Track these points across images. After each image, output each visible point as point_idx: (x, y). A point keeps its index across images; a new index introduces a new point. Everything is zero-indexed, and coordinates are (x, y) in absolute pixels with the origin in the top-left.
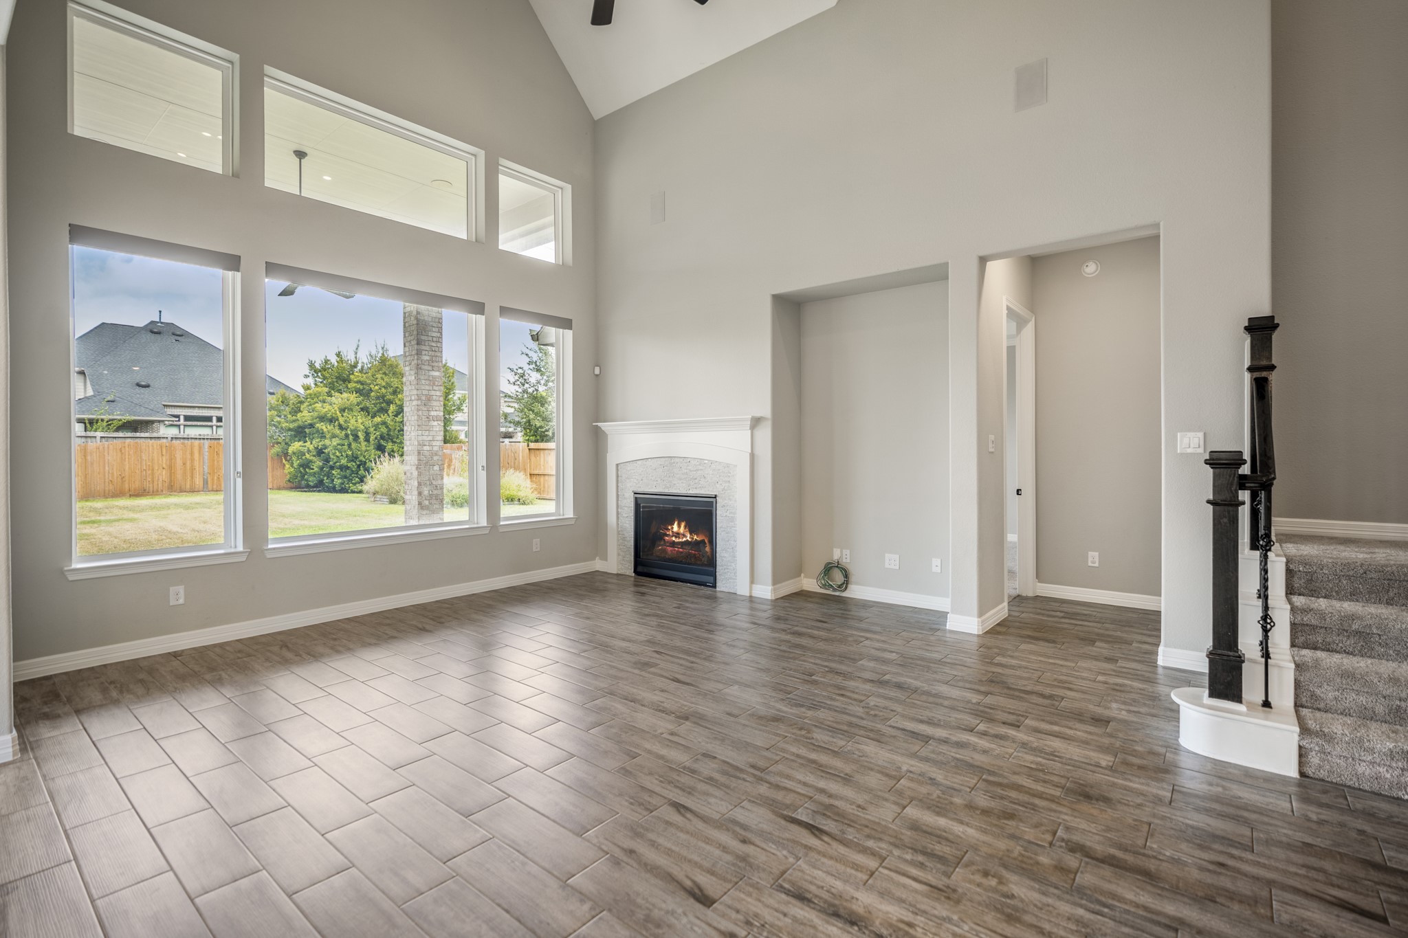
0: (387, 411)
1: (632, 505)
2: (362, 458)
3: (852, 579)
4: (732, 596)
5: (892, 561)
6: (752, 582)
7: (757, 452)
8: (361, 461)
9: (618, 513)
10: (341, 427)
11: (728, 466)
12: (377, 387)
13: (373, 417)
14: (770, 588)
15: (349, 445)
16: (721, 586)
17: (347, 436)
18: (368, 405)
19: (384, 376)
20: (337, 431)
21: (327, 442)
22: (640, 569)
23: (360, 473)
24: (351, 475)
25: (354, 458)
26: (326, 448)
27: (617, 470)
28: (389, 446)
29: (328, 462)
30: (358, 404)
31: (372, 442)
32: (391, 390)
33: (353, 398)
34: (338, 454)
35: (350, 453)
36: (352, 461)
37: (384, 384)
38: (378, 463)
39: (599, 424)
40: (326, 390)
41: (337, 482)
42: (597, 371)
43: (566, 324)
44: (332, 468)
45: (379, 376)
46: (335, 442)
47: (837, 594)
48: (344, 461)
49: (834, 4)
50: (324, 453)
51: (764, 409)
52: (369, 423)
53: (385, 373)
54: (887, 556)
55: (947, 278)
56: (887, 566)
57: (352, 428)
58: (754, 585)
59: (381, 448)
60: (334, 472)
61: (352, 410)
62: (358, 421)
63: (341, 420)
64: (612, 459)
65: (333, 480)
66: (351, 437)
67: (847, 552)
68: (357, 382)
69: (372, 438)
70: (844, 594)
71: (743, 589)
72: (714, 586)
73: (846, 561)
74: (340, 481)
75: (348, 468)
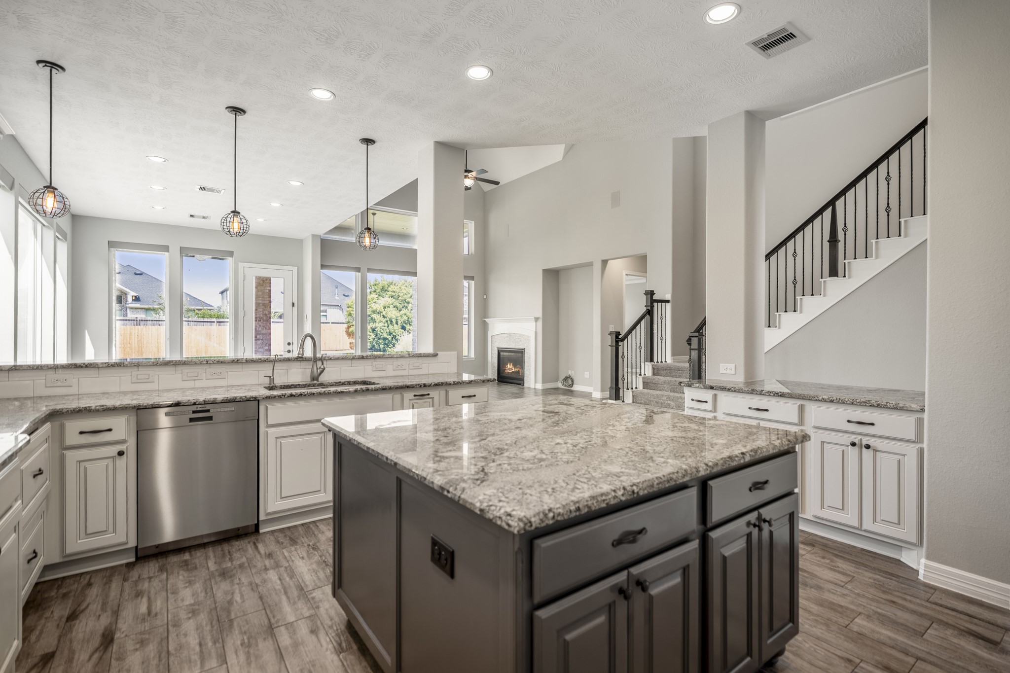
0: (407, 307)
1: (497, 353)
2: (394, 334)
3: (575, 382)
4: (529, 388)
5: (587, 375)
6: (536, 382)
7: (538, 331)
8: (393, 335)
9: (492, 356)
10: (384, 317)
11: (528, 337)
12: (402, 294)
13: (400, 311)
14: (541, 384)
15: (388, 326)
16: (526, 385)
17: (387, 321)
18: (397, 304)
19: (406, 288)
20: (382, 319)
21: (377, 325)
22: (500, 379)
23: (393, 342)
24: (388, 343)
25: (390, 334)
26: (376, 328)
27: (492, 338)
28: (408, 327)
29: (377, 335)
30: (392, 304)
31: (399, 325)
32: (409, 296)
33: (390, 300)
34: (382, 331)
35: (388, 331)
36: (389, 335)
37: (405, 292)
38: (402, 336)
39: (485, 319)
40: (377, 296)
41: (382, 346)
42: (485, 297)
43: (472, 278)
44: (379, 339)
45: (403, 287)
46: (381, 324)
47: (569, 388)
48: (385, 335)
49: (561, 159)
50: (375, 330)
51: (539, 314)
52: (398, 315)
53: (406, 286)
54: (585, 373)
55: (593, 265)
56: (585, 377)
57: (390, 317)
58: (536, 384)
59: (403, 328)
60: (380, 341)
61: (389, 307)
62: (392, 313)
63: (384, 313)
64: (490, 334)
65: (379, 346)
66: (389, 322)
67: (573, 372)
68: (392, 292)
69: (399, 322)
70: (572, 389)
71: (532, 386)
72: (524, 385)
73: (572, 375)
74: (383, 346)
75: (387, 339)
